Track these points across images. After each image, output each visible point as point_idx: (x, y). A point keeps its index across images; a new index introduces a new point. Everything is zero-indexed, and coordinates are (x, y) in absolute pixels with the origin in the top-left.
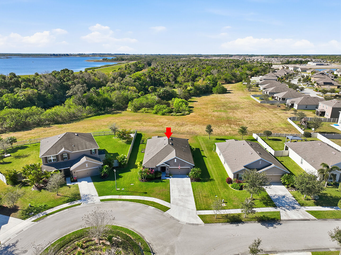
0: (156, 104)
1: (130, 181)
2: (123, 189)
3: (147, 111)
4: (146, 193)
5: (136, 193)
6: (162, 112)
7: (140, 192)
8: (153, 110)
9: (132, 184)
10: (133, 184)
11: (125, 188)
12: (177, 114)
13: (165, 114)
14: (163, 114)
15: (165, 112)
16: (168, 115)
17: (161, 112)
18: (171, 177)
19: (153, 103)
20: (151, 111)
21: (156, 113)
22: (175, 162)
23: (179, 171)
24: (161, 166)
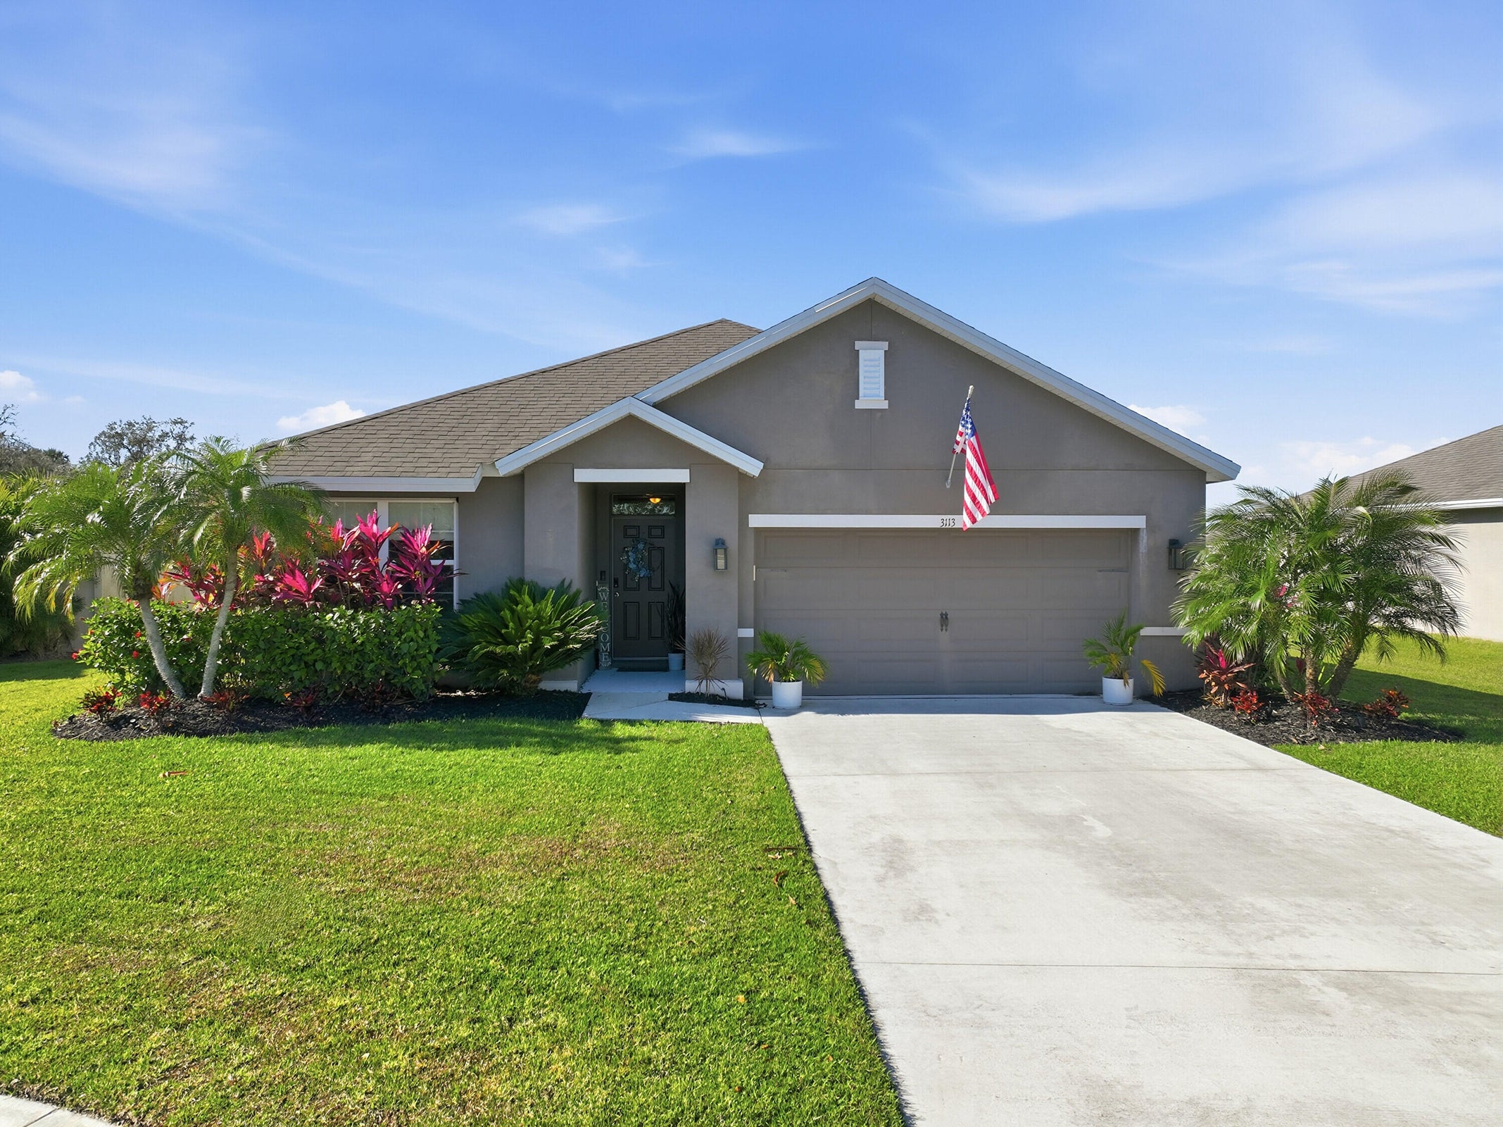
18: (789, 691)
22: (859, 405)
23: (944, 618)
24: (584, 475)
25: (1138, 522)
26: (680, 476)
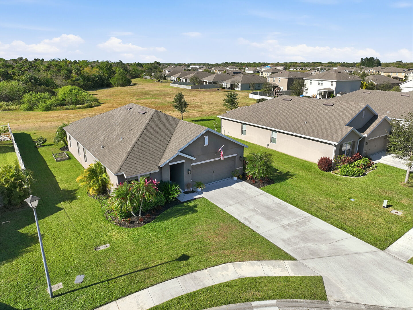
0: (25, 92)
1: (85, 240)
2: (79, 279)
3: (7, 107)
4: (184, 258)
5: (147, 273)
6: (44, 105)
7: (160, 262)
8: (21, 103)
9: (102, 248)
10: (108, 245)
11: (85, 269)
12: (78, 106)
13: (51, 108)
14: (48, 109)
15: (51, 105)
16: (59, 109)
17: (41, 105)
19: (18, 91)
20: (17, 106)
21: (30, 109)
22: (205, 145)
23: (214, 172)
24: (170, 164)
25: (236, 155)
26: (184, 161)
